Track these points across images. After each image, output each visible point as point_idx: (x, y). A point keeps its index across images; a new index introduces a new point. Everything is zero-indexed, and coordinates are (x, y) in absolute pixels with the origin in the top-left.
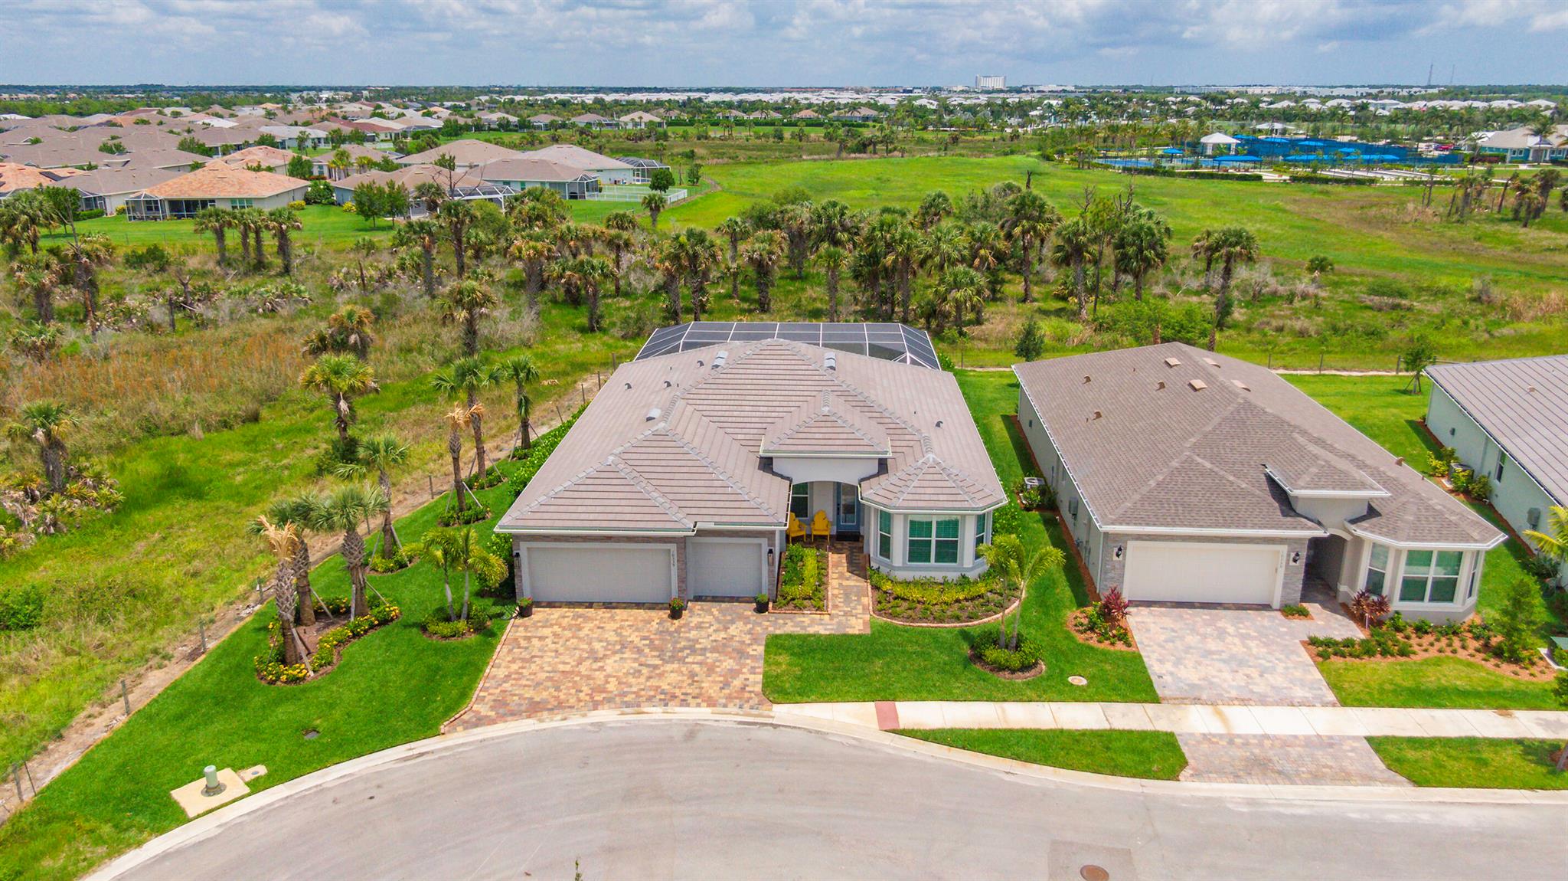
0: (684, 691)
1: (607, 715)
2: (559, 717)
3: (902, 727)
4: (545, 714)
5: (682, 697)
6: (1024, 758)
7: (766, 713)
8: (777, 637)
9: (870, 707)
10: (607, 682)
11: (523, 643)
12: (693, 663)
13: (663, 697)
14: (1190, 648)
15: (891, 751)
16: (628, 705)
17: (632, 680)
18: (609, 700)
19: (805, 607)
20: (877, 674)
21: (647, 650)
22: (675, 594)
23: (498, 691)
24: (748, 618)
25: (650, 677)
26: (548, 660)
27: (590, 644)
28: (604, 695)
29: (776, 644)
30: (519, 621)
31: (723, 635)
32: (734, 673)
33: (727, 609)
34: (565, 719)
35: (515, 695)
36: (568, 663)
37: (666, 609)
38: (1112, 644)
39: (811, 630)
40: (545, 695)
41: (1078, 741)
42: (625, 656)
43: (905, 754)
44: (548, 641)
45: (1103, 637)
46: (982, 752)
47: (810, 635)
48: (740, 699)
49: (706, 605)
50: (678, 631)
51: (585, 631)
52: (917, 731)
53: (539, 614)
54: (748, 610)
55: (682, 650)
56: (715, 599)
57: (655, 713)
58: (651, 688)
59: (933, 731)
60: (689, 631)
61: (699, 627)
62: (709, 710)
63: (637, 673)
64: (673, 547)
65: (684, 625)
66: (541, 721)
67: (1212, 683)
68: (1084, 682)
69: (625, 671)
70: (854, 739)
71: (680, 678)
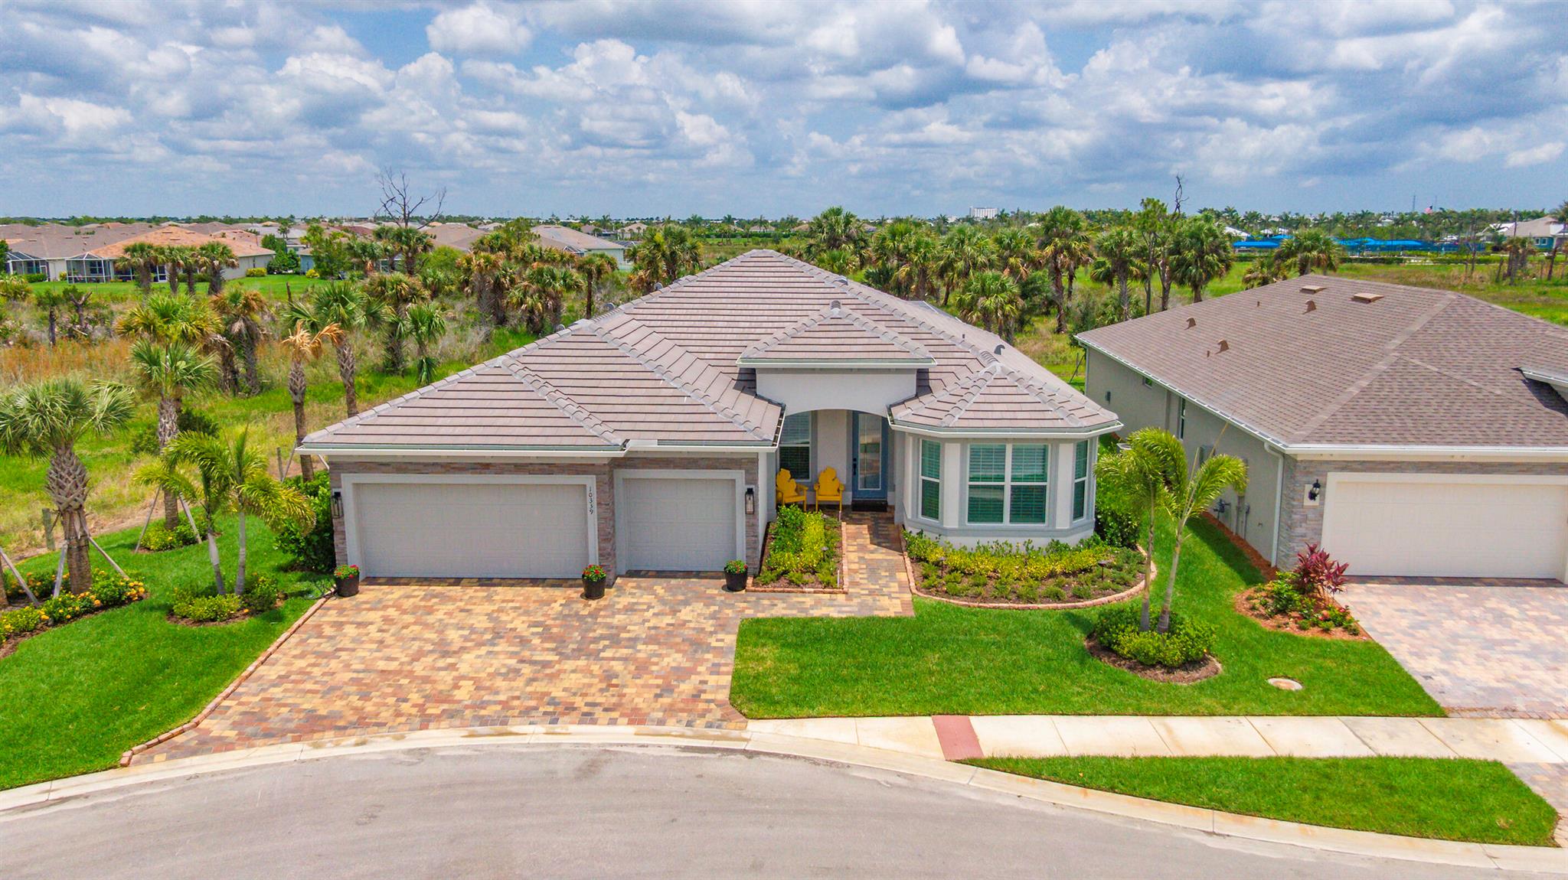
0: (589, 699)
1: (443, 738)
2: (353, 740)
3: (987, 753)
4: (329, 735)
5: (586, 709)
6: (1233, 806)
7: (735, 733)
8: (758, 621)
9: (926, 724)
10: (456, 687)
11: (328, 631)
12: (613, 659)
13: (551, 709)
14: (1459, 636)
15: (974, 796)
16: (484, 721)
17: (500, 683)
18: (451, 715)
19: (806, 584)
20: (931, 673)
21: (536, 641)
22: (594, 559)
23: (257, 699)
24: (712, 597)
25: (534, 680)
26: (361, 654)
27: (441, 632)
28: (445, 706)
29: (753, 632)
30: (334, 602)
31: (669, 620)
32: (682, 674)
33: (679, 587)
34: (363, 743)
35: (285, 705)
36: (395, 659)
37: (579, 586)
38: (1326, 631)
39: (816, 613)
40: (339, 705)
41: (1327, 777)
42: (496, 649)
43: (1000, 801)
44: (372, 628)
45: (1306, 621)
46: (1149, 796)
47: (813, 619)
48: (690, 711)
49: (644, 582)
50: (593, 615)
51: (440, 615)
52: (1017, 761)
53: (367, 594)
54: (714, 588)
55: (596, 640)
56: (661, 574)
57: (533, 734)
58: (531, 696)
59: (1048, 761)
60: (613, 614)
61: (630, 609)
62: (632, 729)
63: (514, 673)
64: (590, 481)
65: (605, 608)
66: (317, 746)
67: (1520, 686)
68: (1296, 686)
69: (491, 670)
70: (899, 775)
71: (586, 681)
